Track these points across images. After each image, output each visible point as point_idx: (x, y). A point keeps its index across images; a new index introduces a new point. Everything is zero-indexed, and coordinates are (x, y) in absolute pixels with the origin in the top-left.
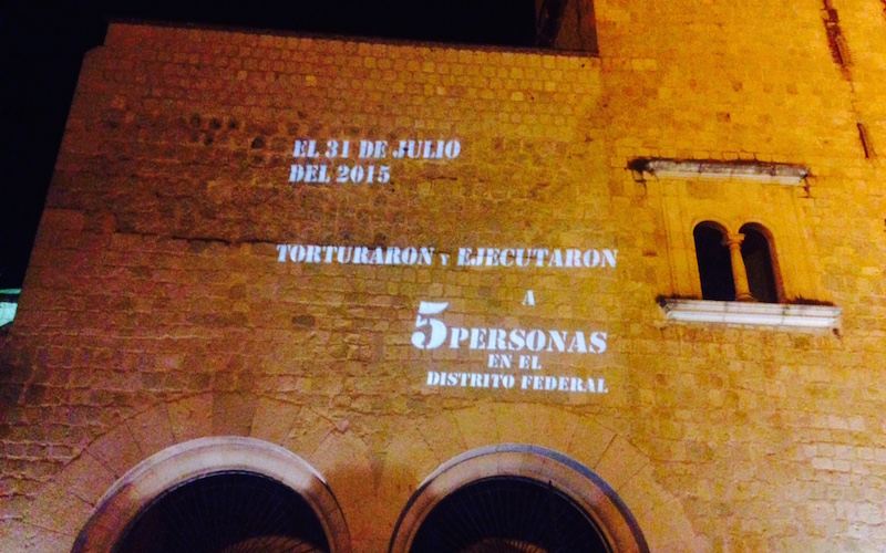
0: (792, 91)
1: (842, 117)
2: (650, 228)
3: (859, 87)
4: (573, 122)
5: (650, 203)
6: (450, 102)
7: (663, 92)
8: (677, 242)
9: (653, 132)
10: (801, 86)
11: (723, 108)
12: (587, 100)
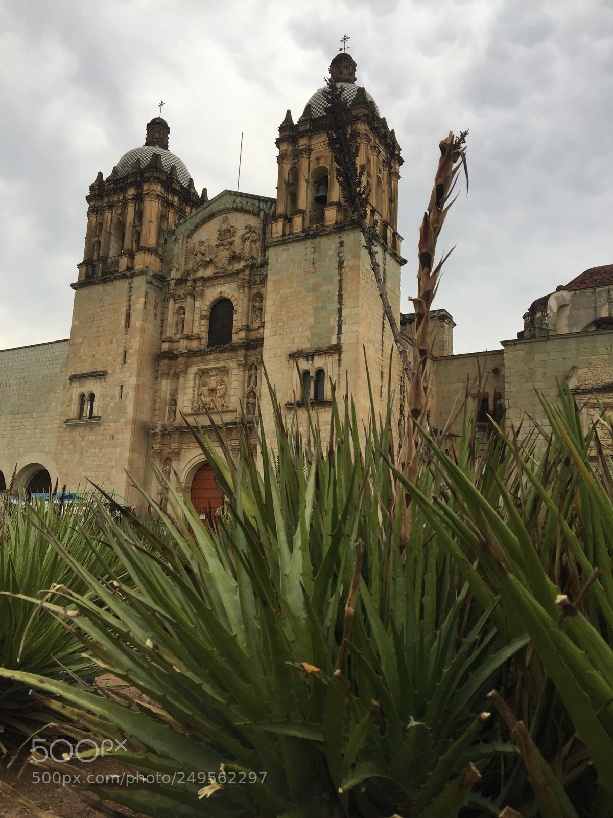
0: (111, 342)
1: (121, 350)
2: (69, 398)
3: (128, 336)
4: (60, 366)
5: (71, 390)
6: (36, 365)
7: (82, 350)
8: (73, 402)
9: (76, 365)
10: (114, 341)
11: (94, 353)
12: (64, 357)
